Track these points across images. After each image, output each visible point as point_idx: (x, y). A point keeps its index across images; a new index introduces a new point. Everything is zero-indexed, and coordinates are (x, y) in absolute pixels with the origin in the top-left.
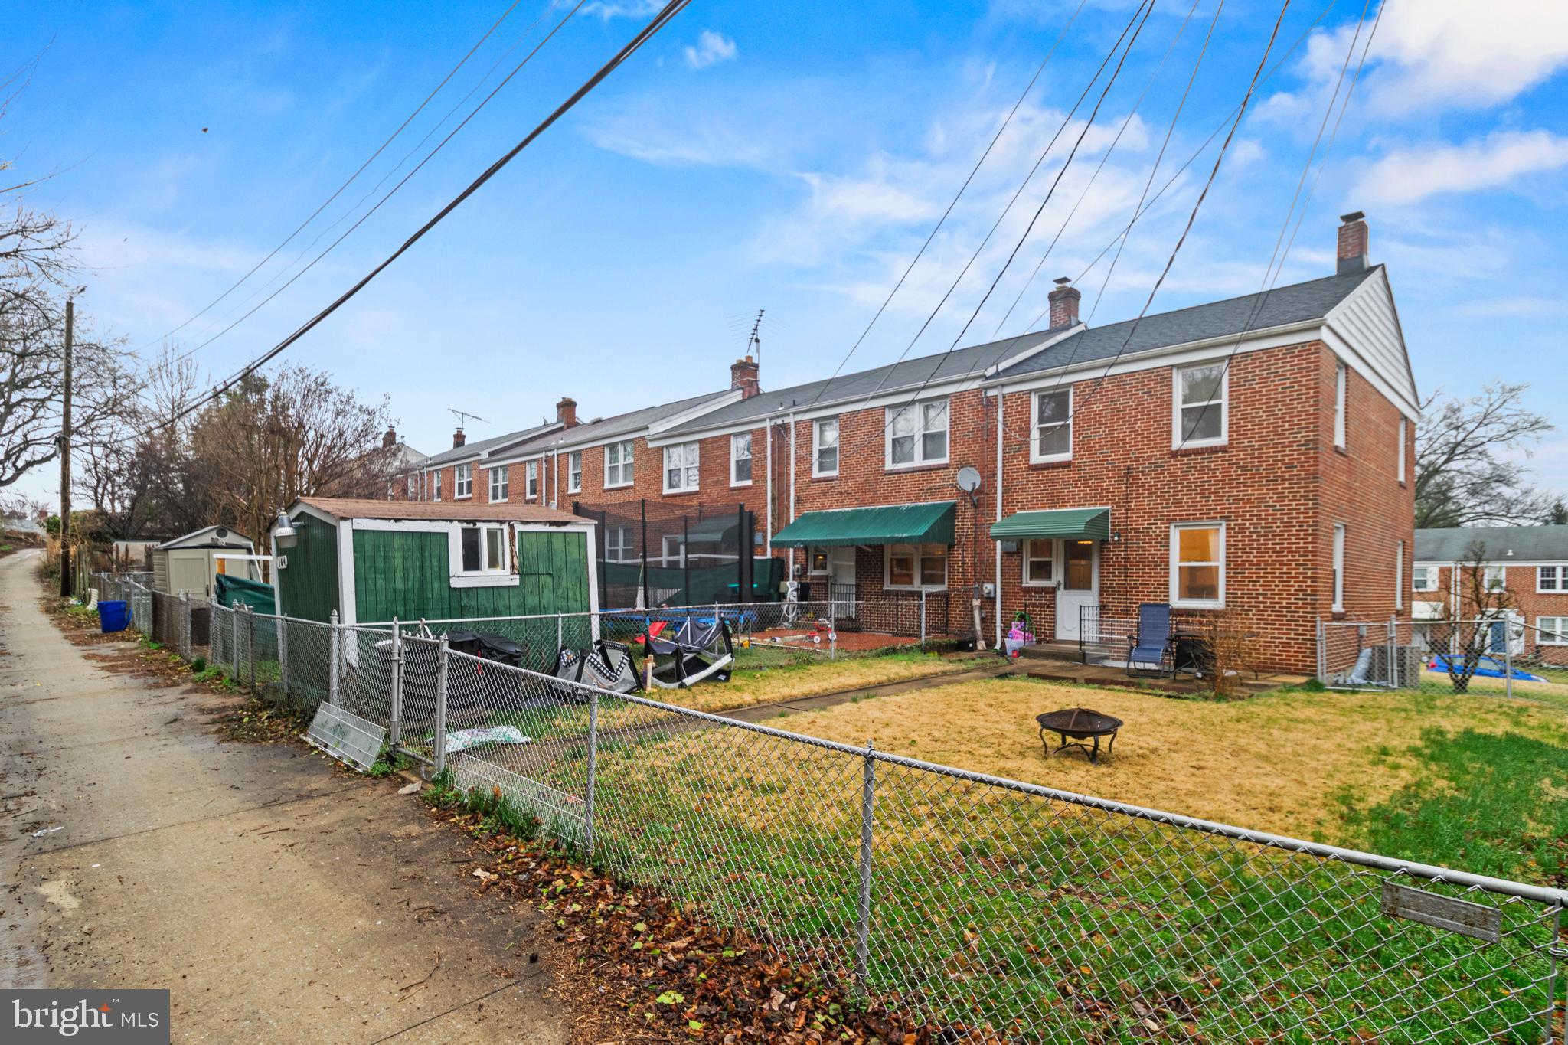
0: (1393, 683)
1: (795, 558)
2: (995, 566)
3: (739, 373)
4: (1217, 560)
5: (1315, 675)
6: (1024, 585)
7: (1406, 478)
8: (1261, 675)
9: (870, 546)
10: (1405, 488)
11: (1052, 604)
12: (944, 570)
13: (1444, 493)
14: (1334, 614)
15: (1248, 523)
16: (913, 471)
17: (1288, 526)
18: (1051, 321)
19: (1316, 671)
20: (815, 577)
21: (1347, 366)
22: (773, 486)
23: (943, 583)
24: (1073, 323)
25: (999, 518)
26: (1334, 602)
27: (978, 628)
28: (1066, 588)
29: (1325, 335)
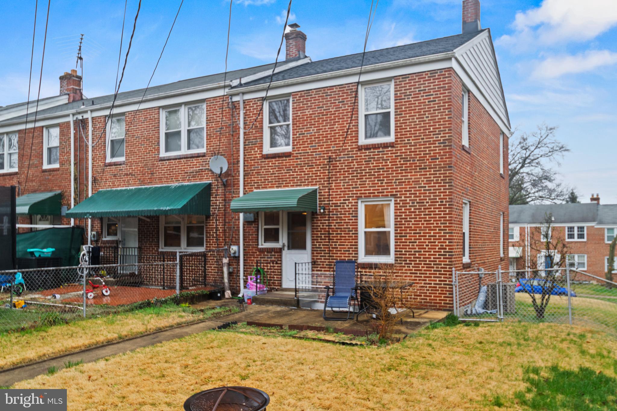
0: (500, 314)
1: (92, 226)
2: (239, 232)
3: (65, 82)
4: (389, 227)
5: (453, 310)
6: (260, 246)
7: (504, 172)
8: (417, 312)
9: (148, 217)
10: (503, 178)
11: (279, 261)
12: (203, 234)
13: (520, 185)
14: (464, 264)
15: (408, 199)
16: (180, 158)
17: (434, 202)
18: (287, 54)
19: (453, 307)
20: (108, 242)
21: (469, 91)
22: (76, 169)
23: (201, 245)
24: (302, 56)
25: (241, 194)
26: (464, 256)
27: (226, 280)
28: (289, 249)
29: (454, 64)
